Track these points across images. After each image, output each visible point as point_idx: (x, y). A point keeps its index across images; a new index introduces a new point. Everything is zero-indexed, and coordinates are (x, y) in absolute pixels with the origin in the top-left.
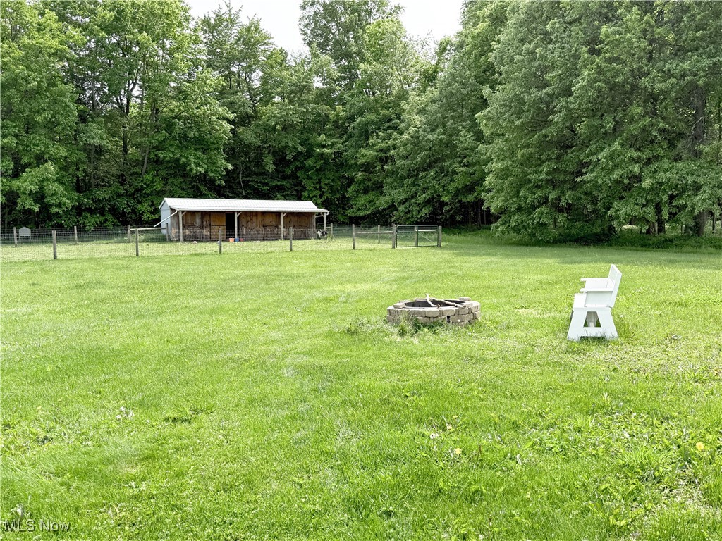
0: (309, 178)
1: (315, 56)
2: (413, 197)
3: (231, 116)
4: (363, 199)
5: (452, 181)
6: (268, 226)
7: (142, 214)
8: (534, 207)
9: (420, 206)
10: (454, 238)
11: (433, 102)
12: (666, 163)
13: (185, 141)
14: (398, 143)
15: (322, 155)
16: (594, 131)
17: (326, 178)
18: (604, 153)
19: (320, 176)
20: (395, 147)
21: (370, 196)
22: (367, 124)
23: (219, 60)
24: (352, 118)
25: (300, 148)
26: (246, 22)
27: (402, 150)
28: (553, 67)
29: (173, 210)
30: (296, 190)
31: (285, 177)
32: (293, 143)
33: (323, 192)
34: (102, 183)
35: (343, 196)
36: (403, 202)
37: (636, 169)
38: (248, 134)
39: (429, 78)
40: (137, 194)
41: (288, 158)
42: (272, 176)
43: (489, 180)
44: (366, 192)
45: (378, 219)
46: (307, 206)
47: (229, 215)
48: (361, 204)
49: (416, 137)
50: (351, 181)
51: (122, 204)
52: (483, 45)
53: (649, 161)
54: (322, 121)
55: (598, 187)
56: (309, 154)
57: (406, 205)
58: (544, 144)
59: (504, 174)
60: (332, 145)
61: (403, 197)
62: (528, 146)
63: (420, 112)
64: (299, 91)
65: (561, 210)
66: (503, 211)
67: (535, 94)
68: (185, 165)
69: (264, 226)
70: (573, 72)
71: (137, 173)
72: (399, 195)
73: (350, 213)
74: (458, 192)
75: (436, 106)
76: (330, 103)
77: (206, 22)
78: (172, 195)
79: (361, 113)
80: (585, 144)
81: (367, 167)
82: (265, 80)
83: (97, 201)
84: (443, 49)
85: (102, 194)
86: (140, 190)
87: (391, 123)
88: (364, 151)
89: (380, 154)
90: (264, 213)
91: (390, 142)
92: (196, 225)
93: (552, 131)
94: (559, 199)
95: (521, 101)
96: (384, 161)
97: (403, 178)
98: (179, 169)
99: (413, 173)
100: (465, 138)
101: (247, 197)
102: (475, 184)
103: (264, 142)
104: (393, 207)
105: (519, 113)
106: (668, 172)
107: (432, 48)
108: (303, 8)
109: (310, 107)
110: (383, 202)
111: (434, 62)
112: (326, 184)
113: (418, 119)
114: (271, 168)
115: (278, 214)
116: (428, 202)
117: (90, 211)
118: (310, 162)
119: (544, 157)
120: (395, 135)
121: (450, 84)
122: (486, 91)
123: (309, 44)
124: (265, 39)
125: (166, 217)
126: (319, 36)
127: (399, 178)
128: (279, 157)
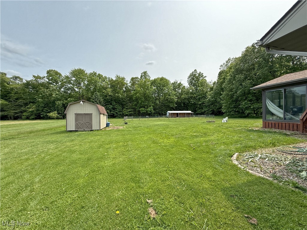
0: (189, 107)
1: (190, 87)
2: (209, 110)
3: (177, 98)
4: (199, 110)
5: (216, 107)
6: (184, 115)
8: (231, 111)
9: (210, 111)
10: (216, 117)
11: (212, 93)
12: (256, 104)
13: (170, 102)
14: (206, 101)
15: (191, 103)
16: (241, 99)
18: (244, 102)
20: (205, 101)
21: (200, 110)
22: (200, 97)
23: (174, 89)
24: (197, 97)
25: (188, 102)
26: (179, 83)
27: (207, 102)
28: (233, 89)
29: (169, 113)
31: (185, 107)
32: (187, 101)
34: (157, 109)
35: (195, 110)
36: (207, 111)
37: (250, 105)
38: (179, 101)
39: (212, 89)
40: (162, 110)
41: (186, 104)
42: (183, 107)
43: (223, 107)
44: (200, 109)
45: (202, 114)
46: (190, 112)
47: (177, 114)
48: (199, 111)
49: (209, 99)
50: (197, 107)
51: (160, 112)
52: (222, 83)
53: (253, 104)
54: (191, 97)
55: (243, 108)
56: (189, 103)
58: (233, 101)
59: (226, 106)
60: (193, 101)
62: (230, 101)
63: (210, 95)
64: (187, 93)
65: (236, 112)
66: (226, 112)
67: (230, 93)
68: (169, 106)
70: (237, 89)
72: (206, 109)
73: (197, 113)
74: (218, 109)
75: (213, 94)
76: (193, 94)
77: (173, 83)
78: (169, 111)
79: (199, 95)
80: (240, 101)
81: (200, 105)
82: (182, 91)
83: (157, 112)
84: (214, 84)
85: (157, 111)
87: (205, 97)
88: (199, 102)
90: (183, 113)
91: (204, 100)
92: (173, 115)
93: (234, 99)
94: (235, 110)
95: (228, 94)
96: (203, 104)
97: (207, 106)
98: (168, 106)
99: (209, 106)
100: (219, 100)
101: (178, 111)
102: (221, 108)
103: (181, 101)
104: (205, 112)
105: (228, 96)
106: (256, 105)
107: (212, 83)
108: (188, 79)
109: (190, 95)
110: (203, 111)
111: (212, 86)
113: (209, 97)
114: (183, 105)
115: (185, 113)
116: (212, 111)
117: (155, 113)
118: (190, 104)
119: (233, 103)
120: (205, 99)
121: (215, 90)
122: (222, 93)
123: (189, 84)
124: (182, 85)
125: (168, 114)
126: (191, 83)
127: (206, 107)
128: (184, 104)
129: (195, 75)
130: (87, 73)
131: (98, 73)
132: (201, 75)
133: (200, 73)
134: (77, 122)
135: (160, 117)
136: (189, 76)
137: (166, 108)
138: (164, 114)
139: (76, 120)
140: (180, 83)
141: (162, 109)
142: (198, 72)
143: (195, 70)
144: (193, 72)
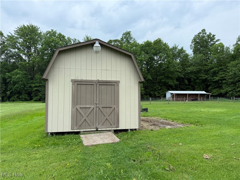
2: (234, 90)
7: (156, 95)
14: (228, 75)
15: (201, 79)
17: (201, 85)
19: (199, 85)
20: (226, 76)
22: (215, 71)
25: (195, 78)
26: (180, 48)
27: (230, 77)
29: (172, 94)
30: (193, 88)
31: (190, 85)
32: (193, 76)
33: (201, 89)
36: (230, 91)
41: (192, 80)
42: (187, 85)
49: (234, 73)
51: (152, 93)
54: (201, 70)
56: (198, 78)
57: (232, 92)
60: (204, 76)
61: (230, 89)
68: (167, 83)
69: (193, 97)
71: (155, 85)
77: (171, 49)
86: (155, 89)
89: (221, 78)
96: (223, 80)
97: (230, 84)
98: (165, 84)
99: (234, 83)
103: (185, 76)
104: (227, 93)
110: (223, 91)
112: (201, 87)
114: (187, 83)
118: (198, 81)
120: (226, 73)
123: (193, 51)
125: (169, 96)
127: (228, 85)
128: (189, 80)
129: (204, 37)
130: (41, 33)
131: (58, 32)
132: (211, 37)
133: (210, 34)
134: (78, 107)
135: (152, 100)
136: (193, 39)
137: (161, 87)
138: (157, 95)
139: (76, 100)
140: (182, 49)
141: (155, 87)
142: (208, 33)
143: (204, 30)
144: (200, 33)
